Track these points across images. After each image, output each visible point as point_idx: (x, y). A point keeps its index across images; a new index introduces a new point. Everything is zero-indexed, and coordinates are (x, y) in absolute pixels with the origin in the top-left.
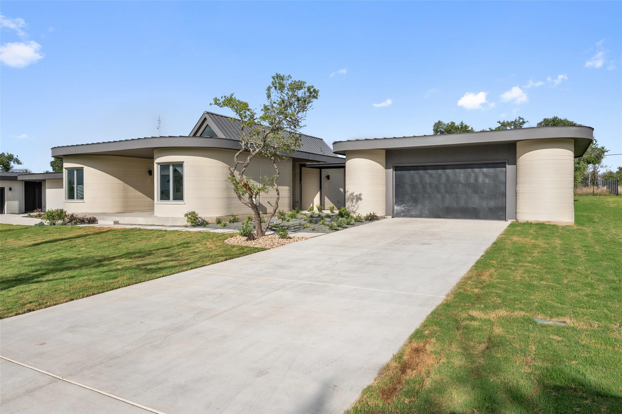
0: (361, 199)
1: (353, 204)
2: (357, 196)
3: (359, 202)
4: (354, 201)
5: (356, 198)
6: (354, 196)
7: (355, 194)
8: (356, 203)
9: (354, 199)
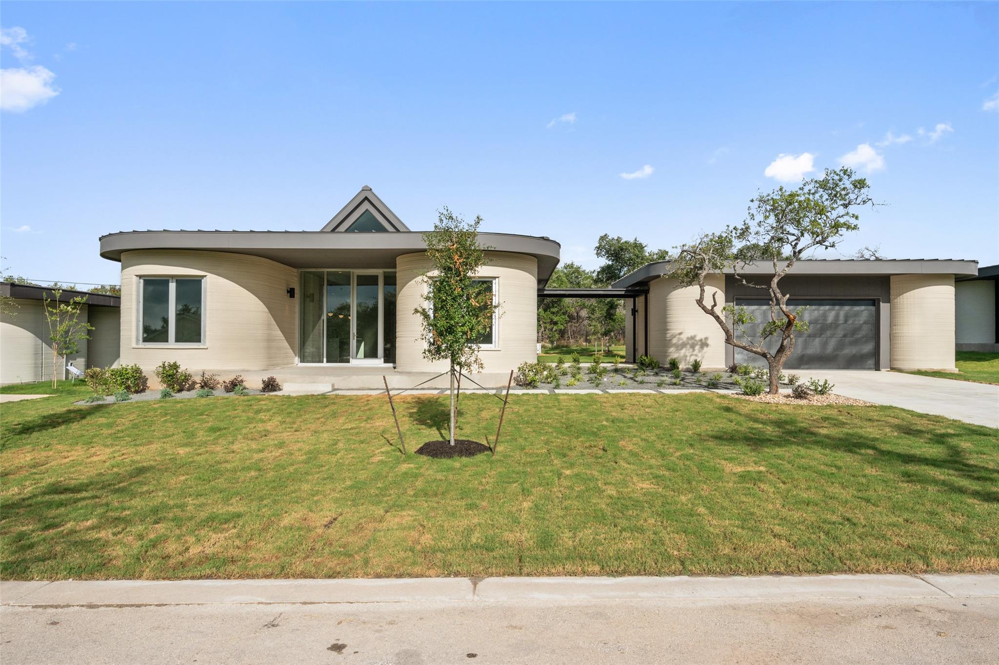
0: (707, 345)
1: (694, 353)
2: (701, 340)
3: (705, 349)
4: (697, 348)
5: (699, 343)
6: (696, 340)
7: (698, 338)
8: (700, 351)
9: (697, 344)
